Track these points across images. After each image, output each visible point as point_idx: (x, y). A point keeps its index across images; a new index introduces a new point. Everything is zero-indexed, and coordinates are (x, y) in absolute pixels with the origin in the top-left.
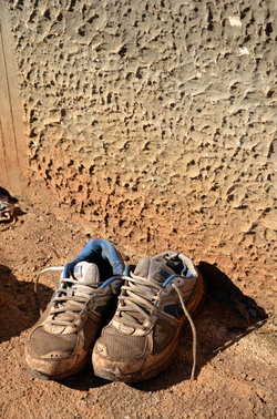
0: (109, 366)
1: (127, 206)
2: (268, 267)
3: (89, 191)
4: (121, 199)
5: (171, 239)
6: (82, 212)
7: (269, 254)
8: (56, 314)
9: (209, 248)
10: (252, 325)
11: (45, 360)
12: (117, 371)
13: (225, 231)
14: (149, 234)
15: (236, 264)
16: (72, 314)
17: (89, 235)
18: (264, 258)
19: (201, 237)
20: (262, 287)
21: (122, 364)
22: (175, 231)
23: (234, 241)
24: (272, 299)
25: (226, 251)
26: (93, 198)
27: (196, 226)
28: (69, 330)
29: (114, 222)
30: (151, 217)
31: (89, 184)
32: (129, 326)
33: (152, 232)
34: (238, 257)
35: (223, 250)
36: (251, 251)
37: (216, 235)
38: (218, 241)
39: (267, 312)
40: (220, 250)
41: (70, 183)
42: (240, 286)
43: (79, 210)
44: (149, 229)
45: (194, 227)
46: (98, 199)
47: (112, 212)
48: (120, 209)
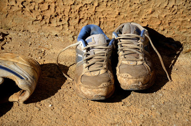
0: (136, 82)
1: (84, 8)
2: (184, 15)
3: (56, 7)
4: (80, 5)
5: (116, 20)
6: (50, 23)
7: (185, 7)
8: (89, 67)
9: (143, 17)
10: (178, 50)
11: (101, 88)
12: (140, 84)
13: (155, 3)
14: (100, 22)
15: (161, 21)
16: (100, 63)
17: (56, 35)
18: (181, 11)
19: (137, 12)
20: (179, 30)
21: (142, 79)
22: (119, 14)
23: (161, 7)
24: (185, 35)
25: (155, 15)
26: (58, 11)
27: (134, 6)
28: (102, 71)
29: (74, 22)
30: (101, 10)
31: (55, 3)
32: (133, 61)
33: (102, 20)
34: (163, 16)
35: (153, 15)
36: (173, 9)
37: (149, 7)
38: (150, 10)
39: (182, 43)
40: (151, 16)
41: (41, 5)
42: (164, 33)
43: (48, 22)
44: (100, 18)
45: (133, 8)
46: (62, 10)
47: (73, 16)
48: (79, 12)
